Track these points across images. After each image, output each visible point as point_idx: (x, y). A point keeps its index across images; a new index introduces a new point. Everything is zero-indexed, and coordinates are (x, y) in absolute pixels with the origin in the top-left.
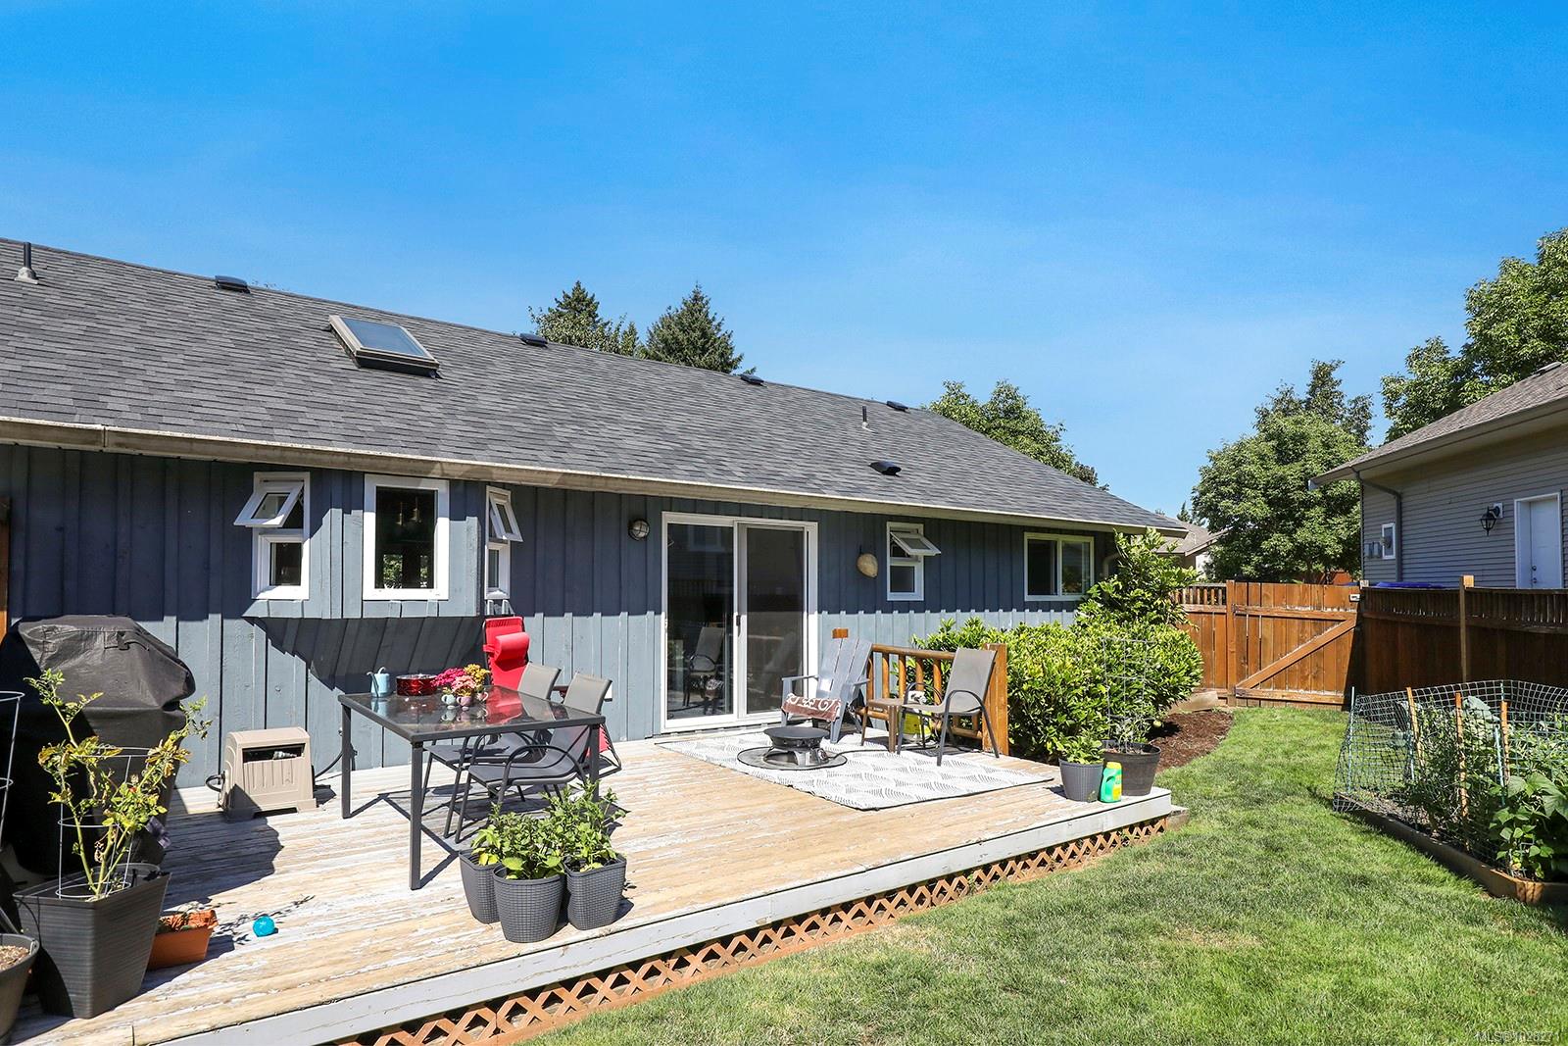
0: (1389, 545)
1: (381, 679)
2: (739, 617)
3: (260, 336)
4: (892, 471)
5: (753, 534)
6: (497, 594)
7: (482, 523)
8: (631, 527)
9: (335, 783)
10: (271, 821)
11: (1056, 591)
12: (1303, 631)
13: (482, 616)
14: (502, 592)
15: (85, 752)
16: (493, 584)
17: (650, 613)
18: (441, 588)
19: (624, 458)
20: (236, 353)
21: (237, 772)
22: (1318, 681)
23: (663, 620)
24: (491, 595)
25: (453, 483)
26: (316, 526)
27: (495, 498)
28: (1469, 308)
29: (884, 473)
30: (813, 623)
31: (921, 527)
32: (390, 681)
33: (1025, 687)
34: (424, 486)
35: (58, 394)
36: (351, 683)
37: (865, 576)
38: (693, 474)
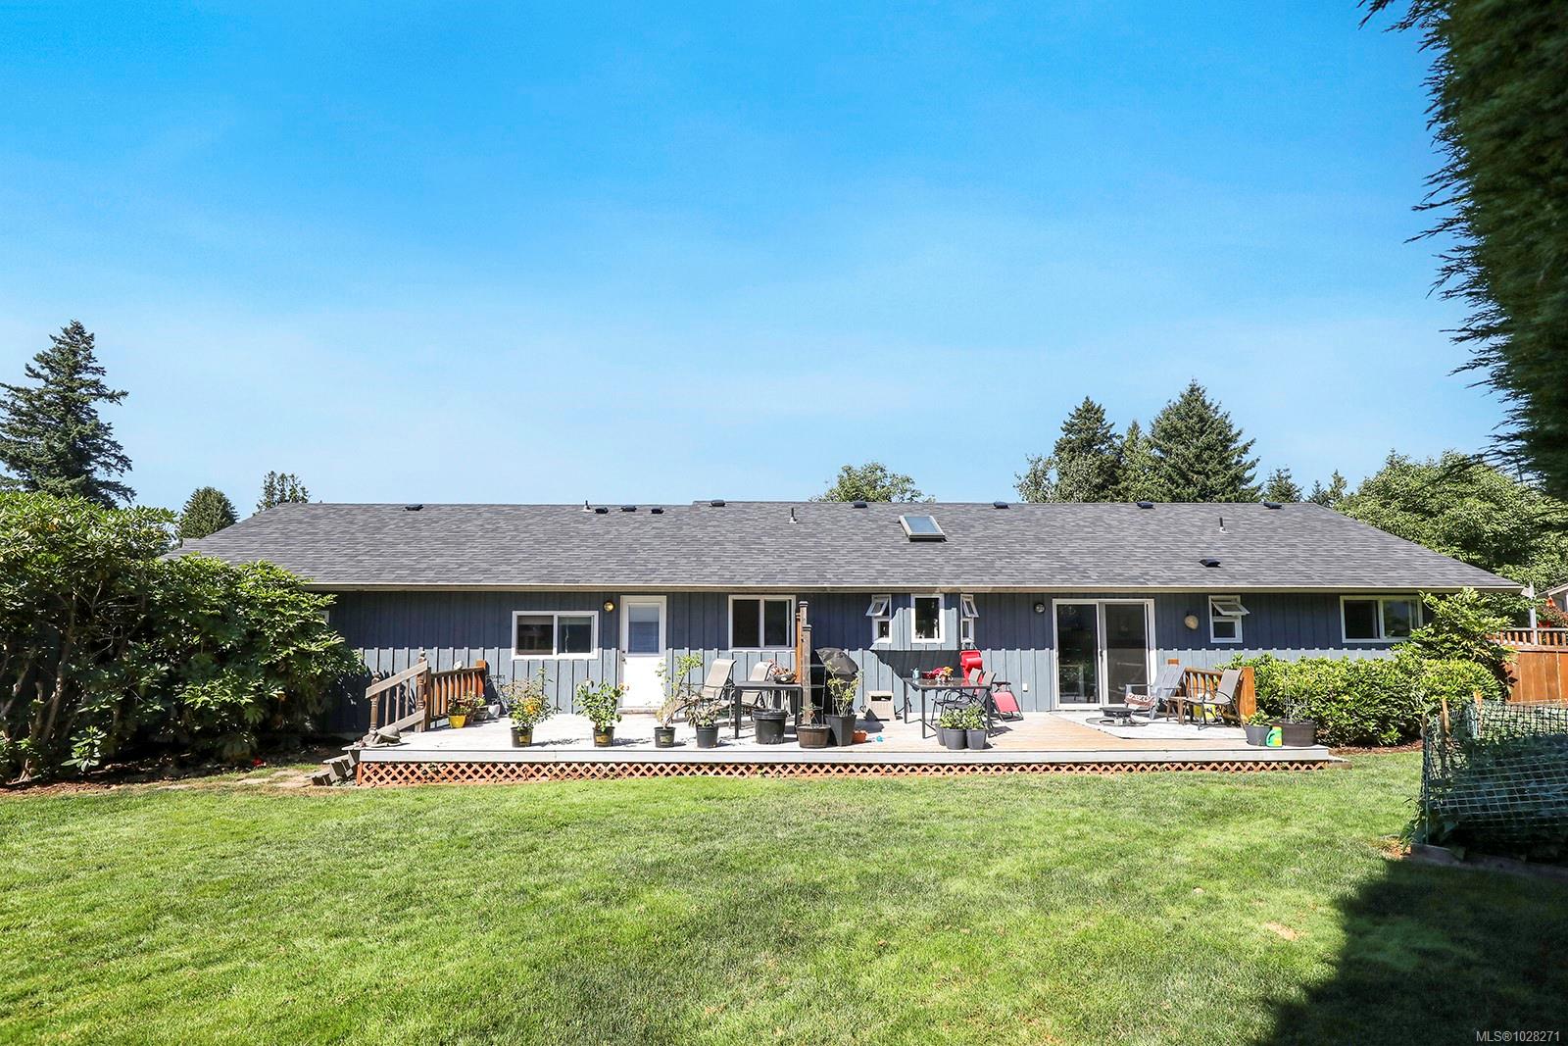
1: (916, 672)
2: (1101, 652)
3: (872, 532)
4: (1215, 564)
5: (1108, 607)
6: (967, 640)
7: (959, 610)
8: (1035, 608)
9: (903, 715)
10: (881, 722)
11: (1378, 635)
13: (960, 650)
14: (971, 639)
15: (838, 681)
16: (966, 636)
17: (1047, 649)
18: (942, 639)
19: (1027, 575)
20: (864, 544)
21: (870, 705)
23: (1055, 653)
24: (964, 641)
25: (946, 594)
26: (894, 615)
27: (964, 599)
29: (1207, 566)
30: (1153, 656)
31: (1239, 598)
32: (919, 673)
33: (1280, 693)
34: (934, 596)
35: (812, 574)
36: (904, 674)
37: (1191, 629)
38: (1064, 581)
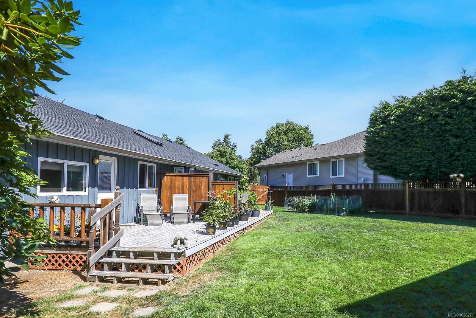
0: (265, 179)
12: (261, 193)
22: (263, 201)
28: (266, 134)
31: (220, 175)
